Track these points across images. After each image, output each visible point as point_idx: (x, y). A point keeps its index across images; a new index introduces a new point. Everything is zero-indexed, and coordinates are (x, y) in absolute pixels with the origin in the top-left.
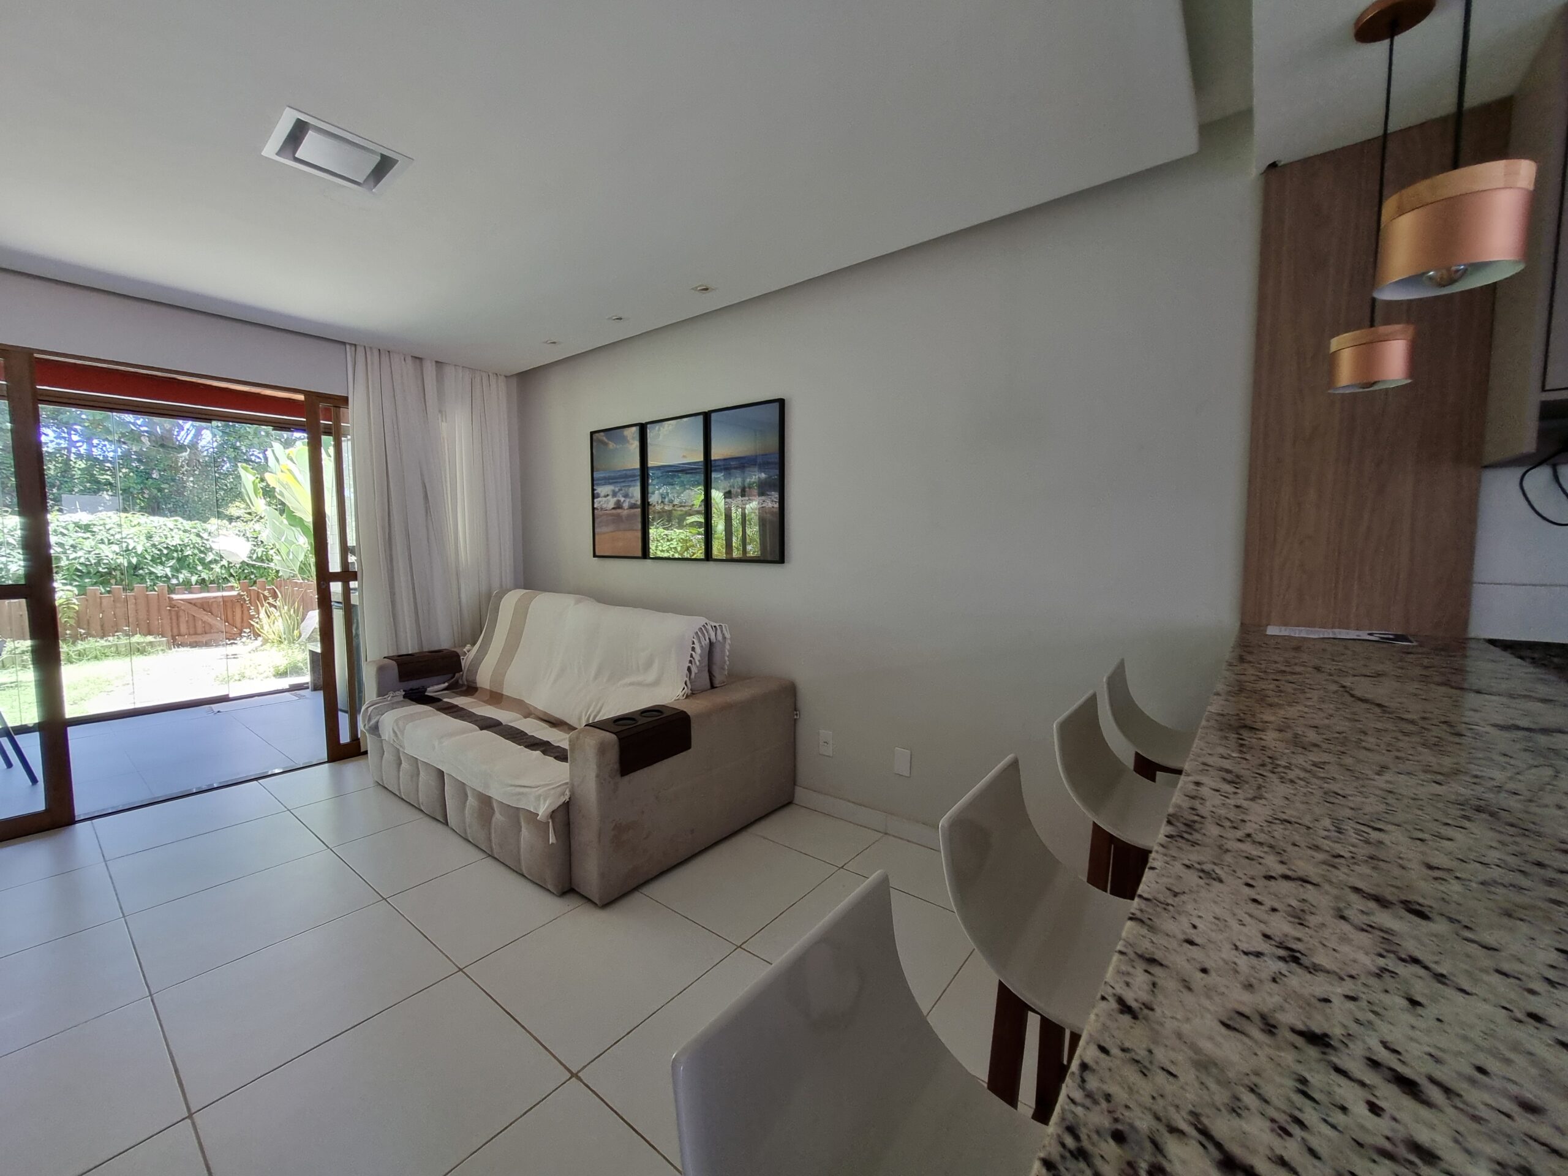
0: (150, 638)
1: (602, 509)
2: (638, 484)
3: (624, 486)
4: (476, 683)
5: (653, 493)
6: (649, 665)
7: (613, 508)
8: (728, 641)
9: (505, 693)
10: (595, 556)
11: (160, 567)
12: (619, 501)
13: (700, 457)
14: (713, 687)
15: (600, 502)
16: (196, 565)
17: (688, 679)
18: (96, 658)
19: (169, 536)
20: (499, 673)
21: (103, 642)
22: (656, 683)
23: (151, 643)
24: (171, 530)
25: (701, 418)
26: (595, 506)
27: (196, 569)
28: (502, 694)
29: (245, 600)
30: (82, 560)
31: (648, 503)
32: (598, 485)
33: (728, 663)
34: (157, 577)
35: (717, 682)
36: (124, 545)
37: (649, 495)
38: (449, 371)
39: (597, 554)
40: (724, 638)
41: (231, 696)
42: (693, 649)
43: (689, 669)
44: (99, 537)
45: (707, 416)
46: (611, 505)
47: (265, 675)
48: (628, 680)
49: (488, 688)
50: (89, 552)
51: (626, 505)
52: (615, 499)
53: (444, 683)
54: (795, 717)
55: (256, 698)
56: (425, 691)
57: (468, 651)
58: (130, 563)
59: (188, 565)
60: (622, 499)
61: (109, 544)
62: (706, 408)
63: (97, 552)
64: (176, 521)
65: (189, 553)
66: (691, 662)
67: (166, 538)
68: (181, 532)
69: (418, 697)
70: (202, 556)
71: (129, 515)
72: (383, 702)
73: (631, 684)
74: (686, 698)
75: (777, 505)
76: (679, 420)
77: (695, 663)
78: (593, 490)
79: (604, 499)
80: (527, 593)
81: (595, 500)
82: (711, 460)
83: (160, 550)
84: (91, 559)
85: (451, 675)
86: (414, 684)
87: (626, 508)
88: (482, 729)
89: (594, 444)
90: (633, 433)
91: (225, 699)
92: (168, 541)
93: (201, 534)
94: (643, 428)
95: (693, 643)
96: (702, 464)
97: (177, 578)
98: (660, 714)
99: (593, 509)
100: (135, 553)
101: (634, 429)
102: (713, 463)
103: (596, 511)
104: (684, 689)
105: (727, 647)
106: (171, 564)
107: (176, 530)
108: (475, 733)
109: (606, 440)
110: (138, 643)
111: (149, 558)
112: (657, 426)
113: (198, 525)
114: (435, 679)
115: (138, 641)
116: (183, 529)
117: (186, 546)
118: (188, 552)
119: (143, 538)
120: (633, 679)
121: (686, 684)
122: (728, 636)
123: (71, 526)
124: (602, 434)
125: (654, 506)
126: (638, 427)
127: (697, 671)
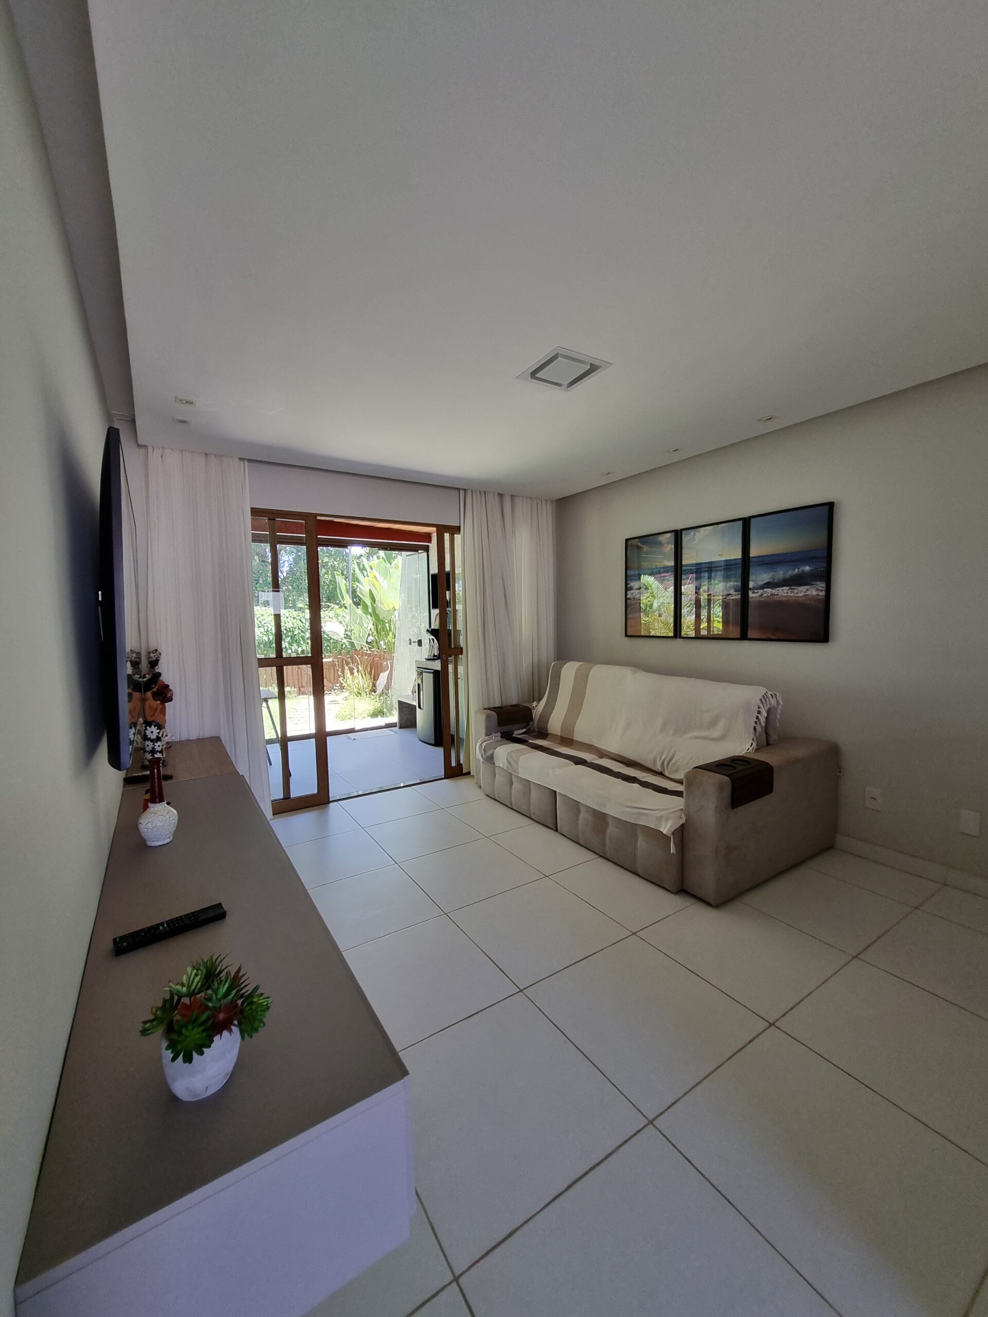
1: (634, 599)
4: (547, 730)
6: (713, 723)
8: (780, 707)
9: (575, 738)
10: (626, 635)
13: (738, 555)
14: (768, 744)
15: (633, 593)
16: (300, 640)
17: (754, 736)
19: (287, 622)
20: (569, 724)
22: (722, 738)
24: (287, 618)
25: (740, 523)
26: (628, 597)
27: (300, 643)
28: (573, 740)
29: (336, 665)
31: (682, 593)
32: (631, 580)
33: (777, 727)
35: (771, 741)
37: (682, 587)
39: (628, 634)
40: (778, 703)
41: (356, 729)
42: (759, 712)
43: (755, 728)
45: (746, 523)
47: (362, 716)
49: (560, 735)
53: (522, 729)
55: (369, 731)
56: (513, 733)
57: (536, 706)
59: (296, 641)
62: (746, 514)
64: (289, 611)
66: (756, 723)
67: (285, 623)
68: (292, 619)
69: (509, 737)
70: (303, 634)
72: (489, 740)
73: (697, 738)
74: (755, 752)
75: (823, 593)
76: (715, 526)
77: (760, 724)
79: (638, 591)
80: (582, 664)
81: (628, 592)
82: (749, 557)
85: (525, 724)
86: (505, 728)
88: (576, 764)
89: (629, 548)
90: (668, 540)
91: (352, 731)
92: (286, 625)
93: (302, 620)
94: (678, 535)
95: (759, 707)
96: (740, 561)
97: (291, 649)
98: (748, 763)
99: (626, 599)
100: (271, 633)
101: (669, 535)
102: (751, 559)
103: (628, 601)
104: (753, 743)
105: (779, 712)
106: (288, 640)
107: (289, 618)
108: (572, 767)
109: (641, 545)
112: (693, 532)
113: (300, 614)
114: (517, 726)
116: (293, 617)
117: (295, 628)
118: (296, 633)
120: (696, 734)
121: (753, 739)
122: (781, 702)
124: (637, 540)
126: (673, 534)
127: (759, 731)
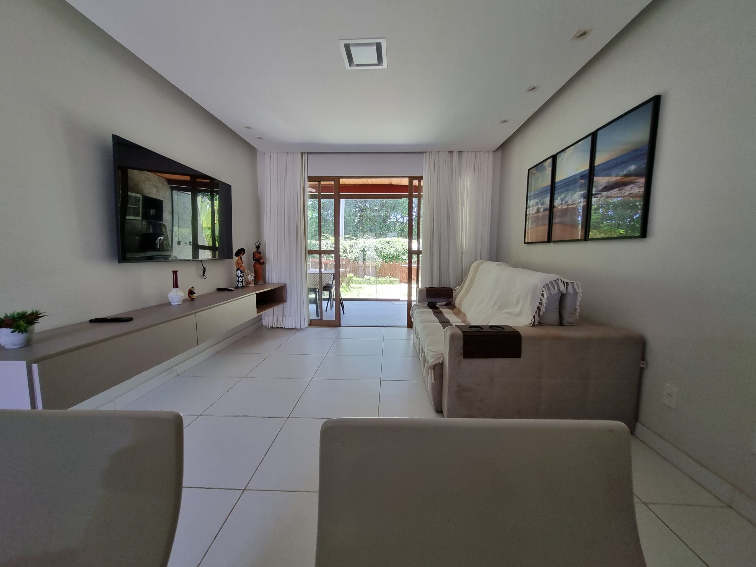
0: (395, 279)
2: (549, 195)
3: (542, 198)
4: (455, 304)
5: (557, 199)
7: (536, 213)
8: (580, 296)
10: (525, 243)
11: (404, 256)
12: (538, 208)
13: (586, 167)
14: (563, 324)
17: (535, 314)
18: (382, 283)
21: (384, 279)
23: (395, 281)
25: (590, 137)
26: (527, 213)
28: (461, 311)
30: (386, 253)
31: (554, 206)
33: (579, 311)
34: (403, 260)
35: (567, 322)
36: (396, 248)
37: (555, 200)
38: (465, 155)
39: (526, 241)
40: (576, 293)
41: (400, 300)
42: (543, 295)
43: (539, 308)
44: (391, 246)
45: (594, 136)
46: (535, 211)
48: (507, 310)
49: (458, 307)
50: (388, 250)
51: (542, 210)
52: (537, 207)
53: (444, 302)
54: (642, 366)
56: (436, 304)
57: (457, 289)
60: (540, 206)
61: (393, 248)
62: (595, 128)
63: (390, 250)
66: (540, 303)
69: (432, 306)
71: (399, 238)
73: (507, 313)
74: (532, 326)
76: (576, 144)
77: (544, 305)
78: (527, 204)
80: (481, 262)
81: (527, 210)
82: (594, 167)
84: (388, 253)
85: (448, 299)
86: (433, 300)
87: (542, 211)
89: (530, 175)
90: (549, 163)
91: (398, 300)
94: (554, 158)
95: (543, 291)
98: (502, 329)
99: (526, 215)
101: (550, 160)
104: (532, 320)
105: (579, 300)
109: (536, 172)
110: (392, 280)
112: (562, 154)
114: (441, 300)
115: (392, 279)
119: (401, 246)
120: (509, 310)
121: (534, 317)
122: (580, 292)
123: (385, 242)
124: (534, 168)
125: (557, 207)
126: (552, 158)
127: (544, 311)
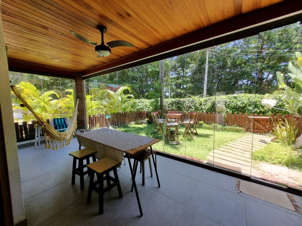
21: (230, 127)
23: (241, 130)
24: (254, 97)
27: (259, 108)
29: (272, 120)
30: (233, 105)
34: (249, 110)
50: (235, 103)
58: (243, 106)
61: (240, 101)
64: (256, 95)
65: (258, 103)
68: (257, 98)
70: (262, 104)
71: (245, 94)
83: (250, 103)
92: (253, 100)
100: (245, 103)
106: (253, 106)
110: (238, 129)
111: (248, 105)
119: (247, 100)
